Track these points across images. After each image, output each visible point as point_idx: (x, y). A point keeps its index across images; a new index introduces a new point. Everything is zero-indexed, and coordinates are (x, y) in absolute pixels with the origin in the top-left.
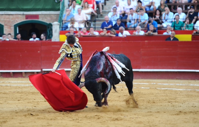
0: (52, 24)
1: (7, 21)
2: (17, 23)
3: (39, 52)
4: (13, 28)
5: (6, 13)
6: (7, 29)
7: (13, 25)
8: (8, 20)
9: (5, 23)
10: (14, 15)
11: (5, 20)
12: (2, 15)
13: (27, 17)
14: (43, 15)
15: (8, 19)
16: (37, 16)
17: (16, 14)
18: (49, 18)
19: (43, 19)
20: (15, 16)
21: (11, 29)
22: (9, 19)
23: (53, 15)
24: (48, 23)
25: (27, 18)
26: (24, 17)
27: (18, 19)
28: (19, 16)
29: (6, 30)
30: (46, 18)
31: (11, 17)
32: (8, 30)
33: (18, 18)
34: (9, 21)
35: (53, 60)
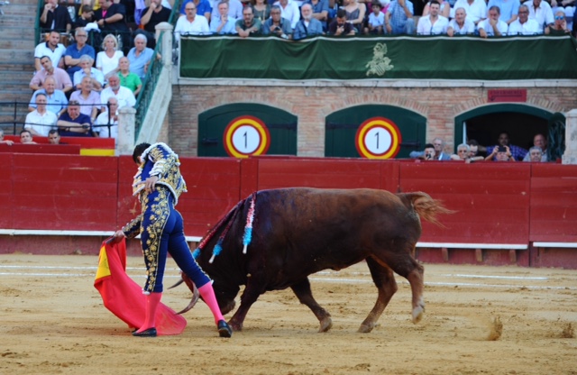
0: (566, 115)
1: (436, 106)
2: (463, 112)
3: (524, 193)
4: (451, 126)
5: (433, 85)
6: (434, 128)
7: (452, 118)
8: (439, 102)
9: (429, 112)
10: (457, 91)
11: (432, 102)
12: (424, 88)
13: (493, 94)
14: (539, 91)
15: (439, 100)
16: (521, 94)
17: (460, 88)
18: (555, 99)
19: (537, 102)
20: (458, 93)
21: (446, 128)
22: (443, 100)
23: (567, 91)
24: (552, 111)
25: (491, 99)
26: (485, 95)
27: (467, 100)
28: (471, 92)
29: (431, 131)
30: (546, 98)
31: (448, 94)
32: (438, 130)
33: (466, 98)
34: (442, 108)
35: (564, 217)
